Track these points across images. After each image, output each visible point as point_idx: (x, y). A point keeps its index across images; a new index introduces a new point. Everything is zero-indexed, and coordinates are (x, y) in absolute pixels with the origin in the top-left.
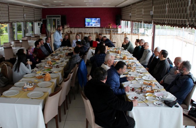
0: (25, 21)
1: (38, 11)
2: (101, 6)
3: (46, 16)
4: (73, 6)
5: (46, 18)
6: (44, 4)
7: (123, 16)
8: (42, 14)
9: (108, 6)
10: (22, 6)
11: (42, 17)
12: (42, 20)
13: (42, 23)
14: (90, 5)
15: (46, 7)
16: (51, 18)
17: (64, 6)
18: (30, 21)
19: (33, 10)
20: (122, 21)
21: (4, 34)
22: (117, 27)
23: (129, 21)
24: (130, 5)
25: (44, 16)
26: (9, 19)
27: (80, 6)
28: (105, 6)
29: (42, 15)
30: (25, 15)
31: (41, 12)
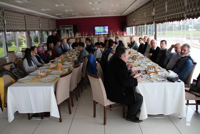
0: (41, 30)
1: (53, 22)
2: (108, 14)
3: (60, 26)
4: (83, 16)
5: (59, 28)
6: (57, 14)
7: (128, 23)
8: (55, 24)
9: (115, 14)
10: (38, 17)
11: (56, 28)
12: (56, 30)
13: (56, 33)
14: (98, 14)
15: (59, 18)
16: (64, 28)
17: (75, 16)
18: (45, 30)
19: (48, 21)
20: (128, 28)
21: (23, 45)
22: (123, 33)
23: (133, 26)
24: (134, 12)
25: (58, 26)
26: (26, 28)
27: (89, 15)
28: (111, 14)
29: (56, 26)
30: (40, 24)
31: (55, 23)
